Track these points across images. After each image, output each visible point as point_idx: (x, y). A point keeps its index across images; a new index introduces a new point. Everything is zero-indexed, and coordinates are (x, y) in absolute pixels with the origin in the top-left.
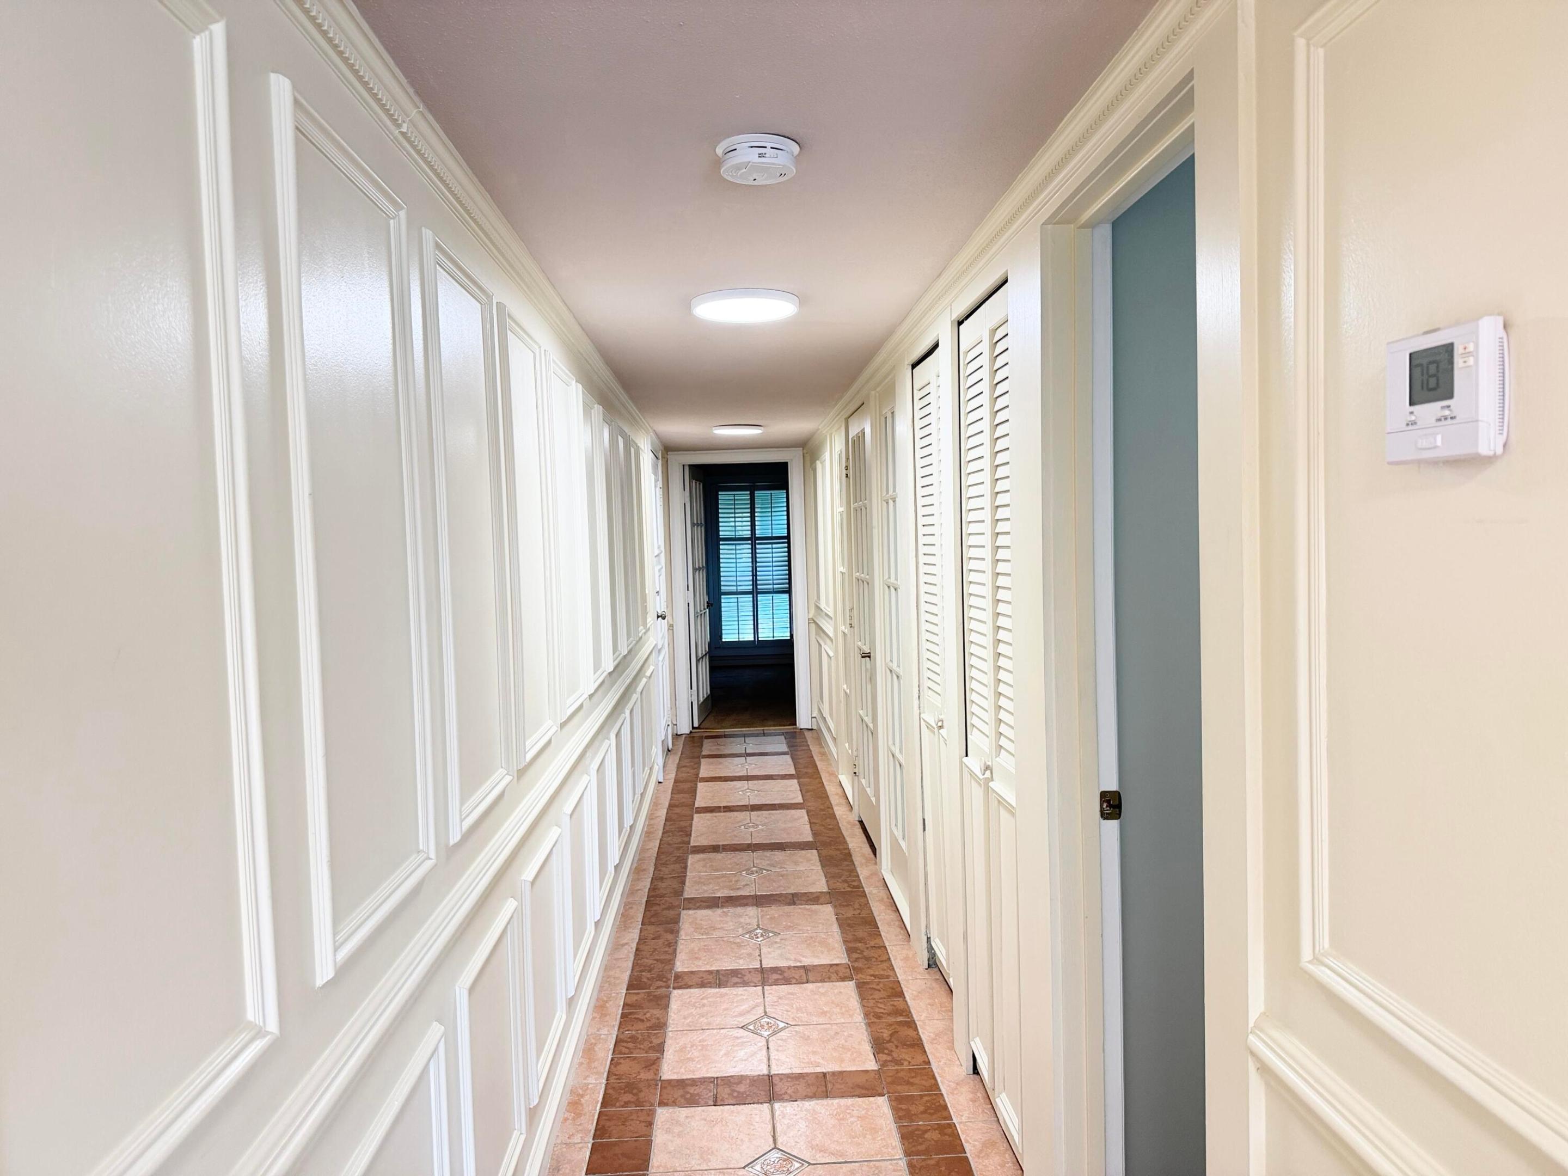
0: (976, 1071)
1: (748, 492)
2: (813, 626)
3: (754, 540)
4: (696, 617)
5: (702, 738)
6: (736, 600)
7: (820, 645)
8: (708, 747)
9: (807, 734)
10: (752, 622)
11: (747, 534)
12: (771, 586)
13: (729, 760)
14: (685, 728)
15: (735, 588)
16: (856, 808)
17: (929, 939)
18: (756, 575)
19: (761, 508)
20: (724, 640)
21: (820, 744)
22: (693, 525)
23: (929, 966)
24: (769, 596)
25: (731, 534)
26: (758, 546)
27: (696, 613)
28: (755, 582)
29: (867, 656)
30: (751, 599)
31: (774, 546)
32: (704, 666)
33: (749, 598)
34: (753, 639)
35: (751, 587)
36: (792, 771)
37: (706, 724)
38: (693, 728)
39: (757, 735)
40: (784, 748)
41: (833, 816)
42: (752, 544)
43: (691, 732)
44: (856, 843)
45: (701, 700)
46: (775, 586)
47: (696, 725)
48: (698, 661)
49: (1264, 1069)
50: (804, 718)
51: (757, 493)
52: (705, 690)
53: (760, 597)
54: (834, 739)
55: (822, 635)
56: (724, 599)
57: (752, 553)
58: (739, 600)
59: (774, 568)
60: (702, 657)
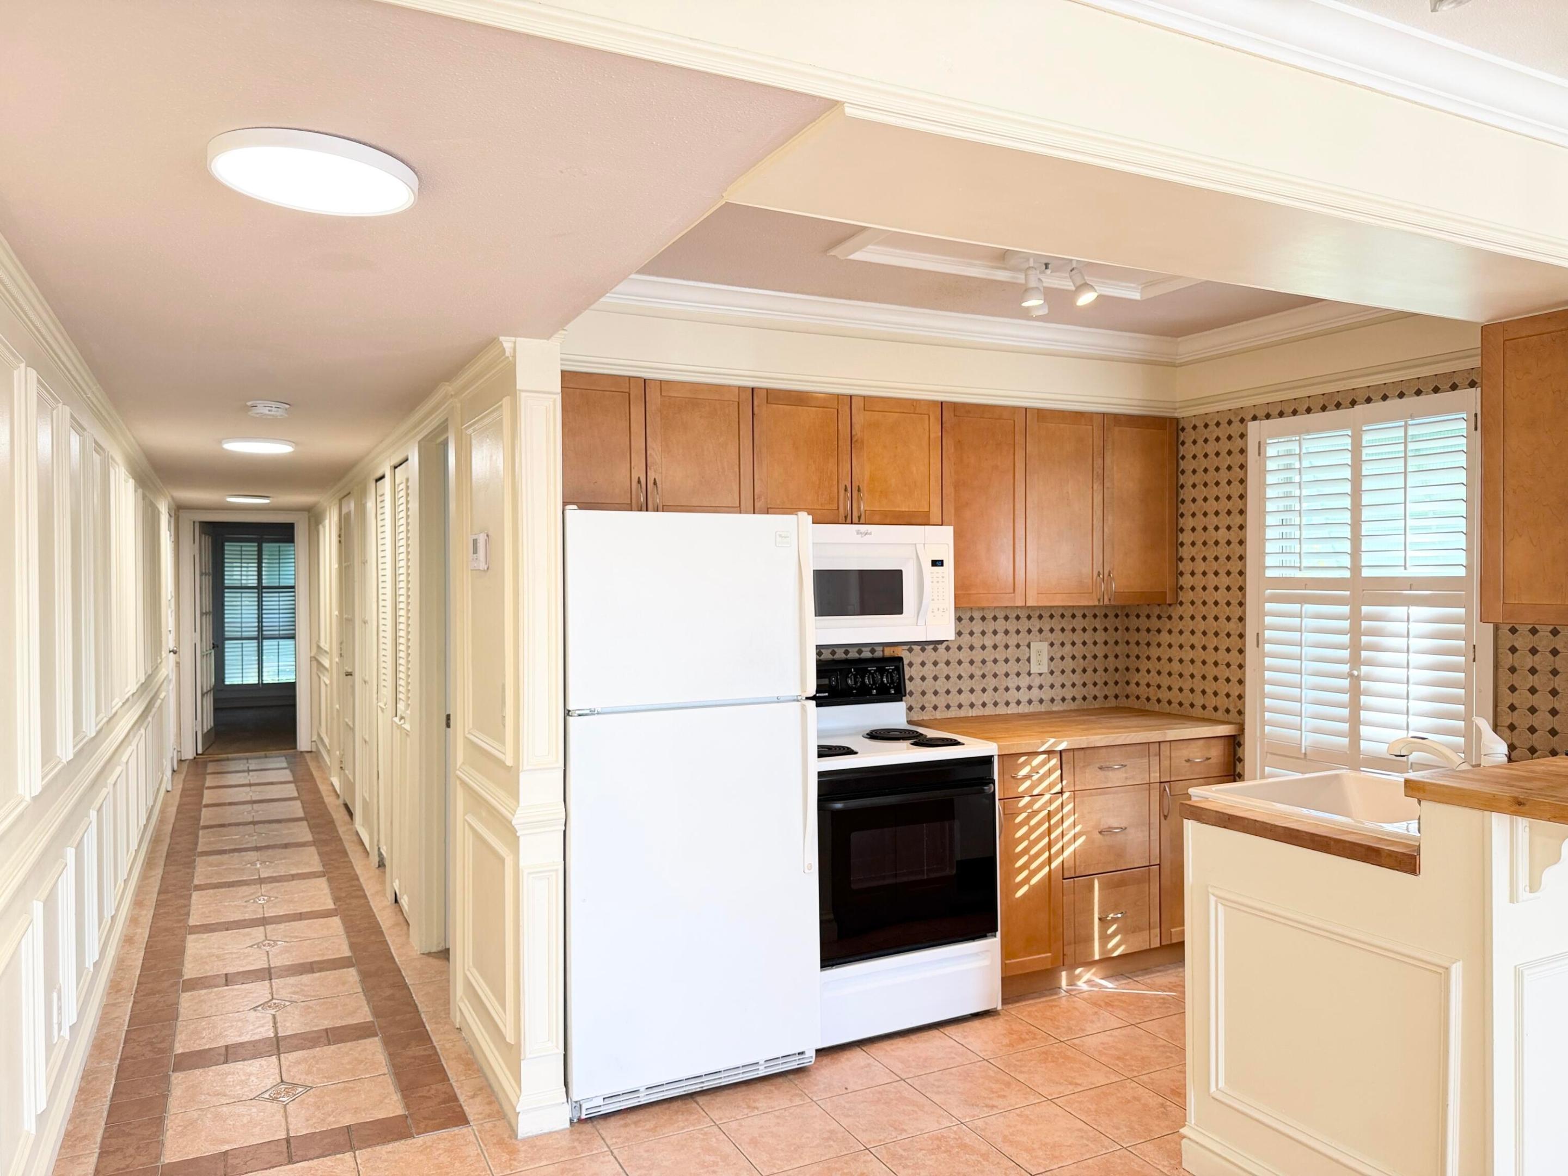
0: (396, 901)
1: (256, 544)
2: (314, 663)
3: (260, 589)
4: (202, 656)
5: (205, 764)
6: (240, 645)
7: (319, 678)
8: (211, 768)
9: (308, 756)
10: (257, 666)
11: (254, 582)
12: (277, 632)
13: (233, 775)
14: (189, 754)
15: (239, 634)
16: (341, 796)
17: (379, 849)
18: (262, 622)
19: (268, 559)
20: (227, 683)
21: (318, 762)
22: (201, 574)
23: (379, 866)
24: (275, 642)
25: (237, 583)
26: (264, 595)
27: (202, 652)
28: (260, 628)
29: (349, 674)
30: (256, 644)
31: (281, 594)
32: (209, 703)
33: (254, 643)
34: (257, 682)
35: (256, 633)
36: (291, 779)
37: (210, 751)
38: (197, 754)
39: (260, 758)
40: (285, 765)
41: (323, 802)
42: (258, 593)
43: (195, 758)
44: (339, 816)
45: (205, 730)
46: (281, 632)
47: (200, 751)
48: (203, 695)
49: (463, 783)
50: (304, 741)
51: (264, 545)
52: (209, 723)
53: (266, 643)
54: (328, 751)
55: (322, 669)
56: (228, 644)
57: (258, 601)
58: (244, 645)
59: (281, 616)
60: (207, 693)
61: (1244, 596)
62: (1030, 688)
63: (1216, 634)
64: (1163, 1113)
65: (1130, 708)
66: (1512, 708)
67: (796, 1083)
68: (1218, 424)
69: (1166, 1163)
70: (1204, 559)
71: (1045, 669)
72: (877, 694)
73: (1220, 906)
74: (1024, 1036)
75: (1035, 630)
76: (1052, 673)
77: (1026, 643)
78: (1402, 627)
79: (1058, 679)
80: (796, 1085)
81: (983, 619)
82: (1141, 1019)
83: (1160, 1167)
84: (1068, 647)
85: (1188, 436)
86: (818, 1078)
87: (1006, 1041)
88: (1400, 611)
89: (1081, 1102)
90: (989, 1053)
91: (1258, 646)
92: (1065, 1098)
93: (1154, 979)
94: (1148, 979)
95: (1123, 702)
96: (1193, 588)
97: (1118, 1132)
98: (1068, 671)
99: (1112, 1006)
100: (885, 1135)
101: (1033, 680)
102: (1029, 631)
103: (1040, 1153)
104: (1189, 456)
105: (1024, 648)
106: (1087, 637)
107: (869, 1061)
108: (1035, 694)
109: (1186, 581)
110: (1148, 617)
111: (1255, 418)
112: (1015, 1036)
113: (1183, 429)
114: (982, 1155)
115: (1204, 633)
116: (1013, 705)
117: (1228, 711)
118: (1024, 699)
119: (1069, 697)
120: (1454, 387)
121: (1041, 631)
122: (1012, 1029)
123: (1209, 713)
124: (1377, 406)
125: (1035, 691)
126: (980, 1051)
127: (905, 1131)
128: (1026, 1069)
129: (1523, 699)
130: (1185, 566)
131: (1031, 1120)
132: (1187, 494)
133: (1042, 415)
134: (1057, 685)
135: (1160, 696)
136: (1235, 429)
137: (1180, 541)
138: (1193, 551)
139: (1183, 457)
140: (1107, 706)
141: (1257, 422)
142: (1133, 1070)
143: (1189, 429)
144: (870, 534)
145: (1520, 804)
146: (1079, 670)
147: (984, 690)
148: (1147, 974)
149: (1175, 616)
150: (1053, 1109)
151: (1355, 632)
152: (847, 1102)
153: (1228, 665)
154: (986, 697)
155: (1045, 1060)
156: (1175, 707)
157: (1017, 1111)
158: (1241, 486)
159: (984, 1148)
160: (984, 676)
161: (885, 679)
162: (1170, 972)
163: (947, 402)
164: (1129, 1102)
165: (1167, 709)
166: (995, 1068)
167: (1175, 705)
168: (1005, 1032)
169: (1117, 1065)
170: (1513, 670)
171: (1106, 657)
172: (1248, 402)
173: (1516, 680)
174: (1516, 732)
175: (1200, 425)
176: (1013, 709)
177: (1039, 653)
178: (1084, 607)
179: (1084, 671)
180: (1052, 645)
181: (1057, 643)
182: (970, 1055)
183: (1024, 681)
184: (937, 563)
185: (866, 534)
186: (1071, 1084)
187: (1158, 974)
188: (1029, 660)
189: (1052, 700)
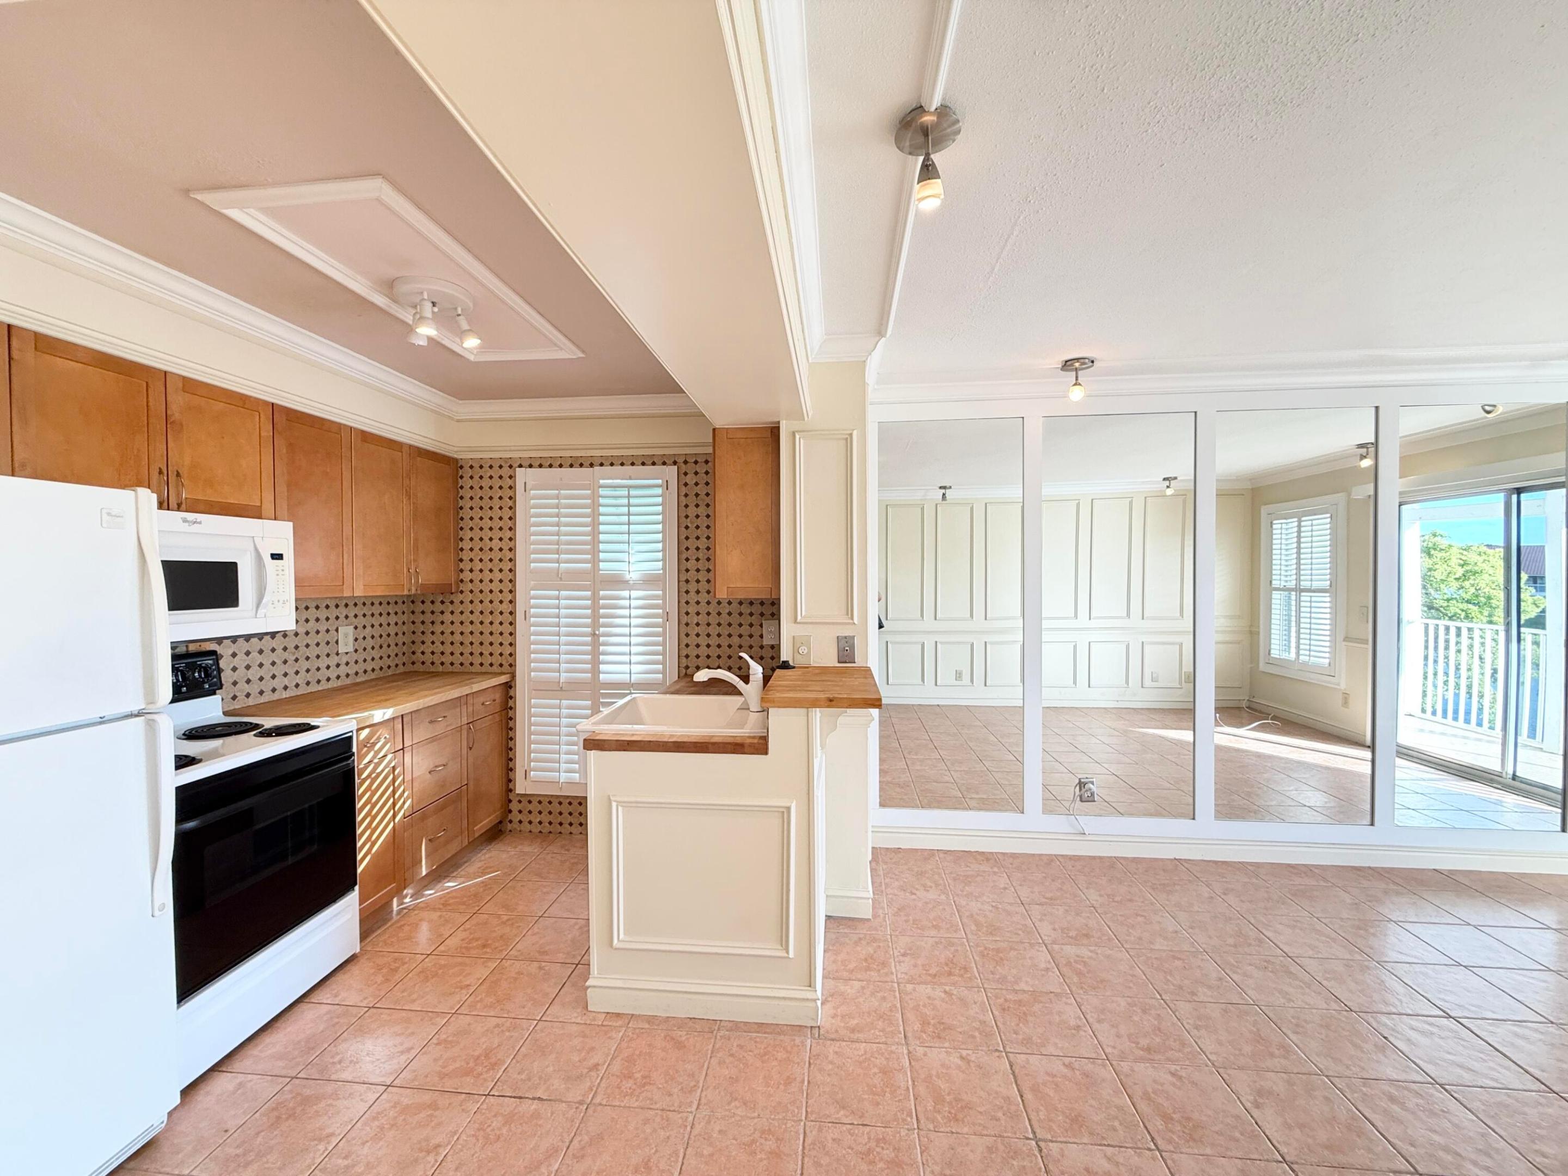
61: (514, 586)
62: (338, 665)
63: (491, 613)
64: (545, 974)
65: (416, 672)
66: (687, 645)
67: (145, 1167)
68: (491, 467)
69: (575, 1015)
70: (481, 560)
71: (351, 649)
72: (188, 691)
73: (620, 808)
74: (394, 966)
75: (342, 617)
76: (356, 651)
77: (335, 628)
78: (626, 603)
79: (361, 656)
80: (147, 1170)
81: (317, 607)
82: (478, 906)
83: (573, 1020)
84: (369, 628)
85: (467, 472)
86: (175, 1141)
87: (379, 979)
88: (625, 593)
89: (481, 1000)
90: (371, 999)
91: (525, 619)
92: (466, 1004)
93: (467, 870)
94: (461, 871)
95: (410, 668)
96: (471, 581)
97: (526, 1009)
98: (369, 648)
99: (449, 905)
100: (311, 1155)
101: (341, 659)
102: (337, 618)
103: (480, 1069)
104: (467, 487)
105: (333, 632)
106: (383, 620)
107: (238, 1081)
108: (343, 670)
109: (467, 576)
110: (433, 602)
111: (521, 466)
112: (385, 971)
113: (461, 467)
114: (429, 1106)
115: (482, 613)
116: (323, 682)
117: (501, 665)
118: (333, 676)
119: (369, 669)
120: (654, 464)
121: (347, 617)
122: (378, 965)
123: (486, 668)
124: (607, 469)
125: (343, 667)
126: (362, 1001)
127: (332, 1134)
128: (415, 996)
129: (693, 640)
130: (466, 566)
131: (451, 1042)
132: (466, 514)
133: (366, 437)
134: (361, 661)
135: (444, 660)
136: (506, 472)
137: (460, 547)
138: (472, 555)
139: (462, 487)
140: (397, 672)
141: (523, 469)
142: (501, 951)
143: (467, 467)
144: (200, 523)
145: (831, 700)
146: (377, 647)
147: (297, 673)
148: (458, 867)
149: (457, 601)
150: (463, 1021)
151: (595, 607)
152: (238, 1147)
153: (501, 634)
154: (299, 679)
155: (427, 979)
156: (457, 667)
157: (434, 1041)
158: (510, 512)
159: (427, 1097)
160: (297, 660)
161: (196, 674)
162: (472, 860)
163: (277, 405)
164: (516, 979)
165: (450, 669)
166: (387, 1011)
167: (457, 665)
168: (373, 970)
169: (486, 953)
170: (687, 624)
171: (397, 634)
172: (515, 455)
173: (689, 630)
174: (689, 659)
175: (476, 465)
176: (324, 686)
177: (346, 636)
178: (380, 596)
179: (381, 647)
180: (356, 628)
181: (360, 626)
182: (354, 1010)
183: (333, 661)
184: (277, 557)
185: (195, 522)
186: (462, 988)
187: (466, 865)
188: (337, 642)
189: (357, 673)
